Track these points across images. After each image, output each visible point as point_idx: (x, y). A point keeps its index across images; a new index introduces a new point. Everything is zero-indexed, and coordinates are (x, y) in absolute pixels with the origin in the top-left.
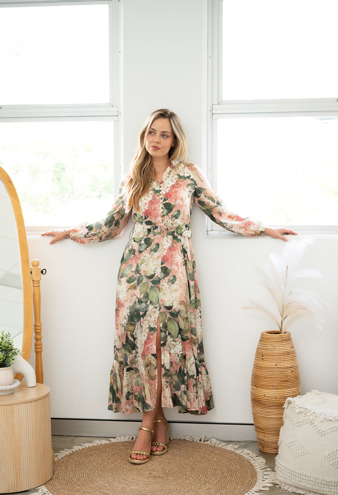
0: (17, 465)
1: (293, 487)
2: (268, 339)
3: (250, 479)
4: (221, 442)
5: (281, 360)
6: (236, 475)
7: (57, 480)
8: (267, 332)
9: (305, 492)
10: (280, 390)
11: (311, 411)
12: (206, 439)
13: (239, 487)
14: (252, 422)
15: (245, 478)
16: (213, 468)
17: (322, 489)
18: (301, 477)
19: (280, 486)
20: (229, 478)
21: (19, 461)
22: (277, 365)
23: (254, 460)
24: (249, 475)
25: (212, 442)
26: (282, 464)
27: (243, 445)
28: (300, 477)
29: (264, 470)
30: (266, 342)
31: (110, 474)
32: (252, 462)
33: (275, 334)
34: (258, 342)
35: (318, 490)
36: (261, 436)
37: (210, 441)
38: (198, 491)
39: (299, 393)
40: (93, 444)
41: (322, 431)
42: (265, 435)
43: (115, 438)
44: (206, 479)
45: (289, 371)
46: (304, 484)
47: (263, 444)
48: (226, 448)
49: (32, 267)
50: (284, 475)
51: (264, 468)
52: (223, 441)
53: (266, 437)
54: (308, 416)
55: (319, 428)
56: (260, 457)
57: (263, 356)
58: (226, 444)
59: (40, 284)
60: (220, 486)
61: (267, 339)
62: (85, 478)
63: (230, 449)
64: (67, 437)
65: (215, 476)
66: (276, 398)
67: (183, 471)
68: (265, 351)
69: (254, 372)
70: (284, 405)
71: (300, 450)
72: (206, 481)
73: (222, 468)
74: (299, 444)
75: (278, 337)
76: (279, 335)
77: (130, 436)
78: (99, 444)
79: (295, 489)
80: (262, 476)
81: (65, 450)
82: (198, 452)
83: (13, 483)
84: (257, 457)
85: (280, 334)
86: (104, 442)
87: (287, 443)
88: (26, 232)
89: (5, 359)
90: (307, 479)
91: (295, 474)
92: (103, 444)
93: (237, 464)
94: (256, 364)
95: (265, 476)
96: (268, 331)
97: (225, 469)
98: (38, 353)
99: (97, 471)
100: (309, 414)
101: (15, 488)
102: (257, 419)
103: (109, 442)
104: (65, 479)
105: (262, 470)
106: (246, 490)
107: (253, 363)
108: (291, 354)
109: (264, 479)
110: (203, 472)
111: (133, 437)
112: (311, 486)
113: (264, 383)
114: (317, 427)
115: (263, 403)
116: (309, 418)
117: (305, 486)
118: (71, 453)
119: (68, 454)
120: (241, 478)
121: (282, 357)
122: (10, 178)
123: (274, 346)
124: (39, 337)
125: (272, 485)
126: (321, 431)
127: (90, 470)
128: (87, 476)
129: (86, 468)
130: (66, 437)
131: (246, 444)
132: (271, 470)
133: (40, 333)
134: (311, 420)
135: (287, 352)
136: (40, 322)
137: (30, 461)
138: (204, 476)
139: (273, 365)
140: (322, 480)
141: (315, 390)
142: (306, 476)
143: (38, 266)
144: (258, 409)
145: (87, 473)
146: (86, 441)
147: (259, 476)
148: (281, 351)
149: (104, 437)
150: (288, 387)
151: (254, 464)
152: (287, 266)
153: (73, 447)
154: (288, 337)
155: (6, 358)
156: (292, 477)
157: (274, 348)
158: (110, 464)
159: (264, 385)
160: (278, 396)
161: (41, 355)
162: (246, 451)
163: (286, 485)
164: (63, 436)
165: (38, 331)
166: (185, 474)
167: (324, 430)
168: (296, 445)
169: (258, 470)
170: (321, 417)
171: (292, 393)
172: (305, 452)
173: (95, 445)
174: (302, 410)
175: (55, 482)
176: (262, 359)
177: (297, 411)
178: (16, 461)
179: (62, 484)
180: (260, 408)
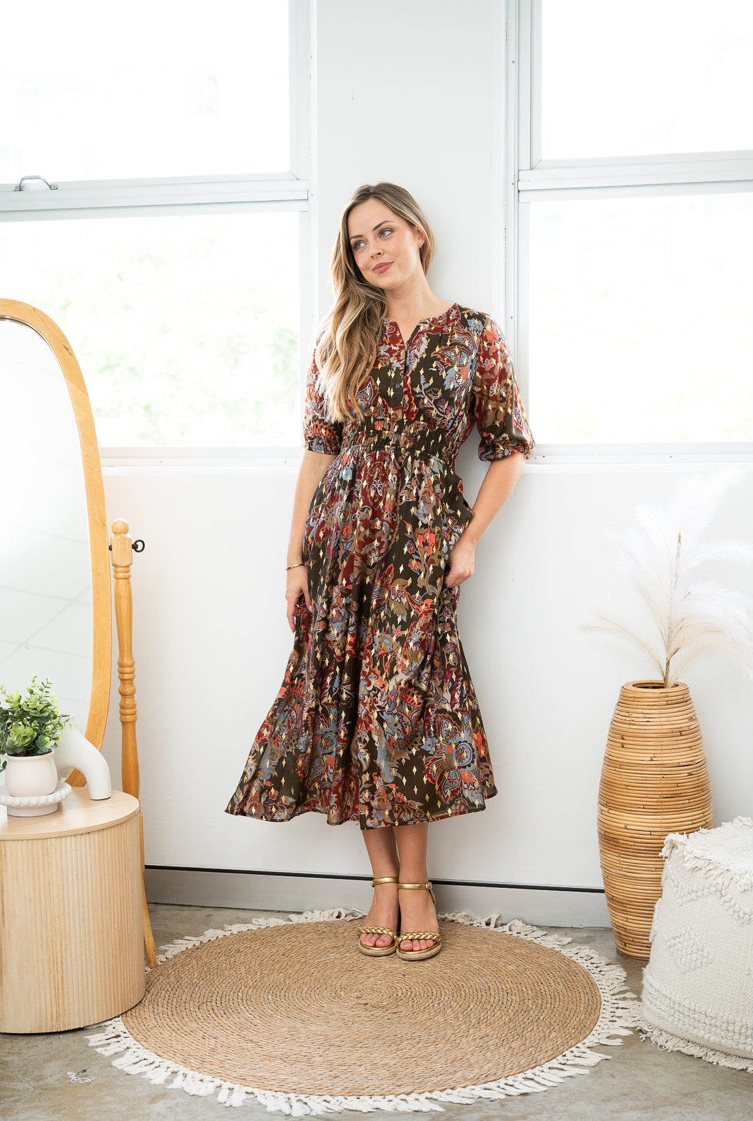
0: (58, 972)
1: (678, 1040)
2: (635, 700)
3: (583, 1017)
4: (535, 928)
5: (664, 747)
6: (553, 1006)
7: (151, 1007)
8: (635, 683)
9: (704, 1053)
10: (661, 817)
11: (721, 867)
12: (500, 922)
13: (554, 1034)
14: (601, 886)
15: (572, 1015)
16: (504, 988)
17: (741, 1046)
18: (696, 1016)
19: (648, 1035)
20: (536, 1013)
21: (62, 963)
22: (654, 759)
23: (601, 971)
24: (583, 1006)
25: (513, 928)
26: (654, 985)
27: (582, 938)
28: (692, 1016)
29: (618, 997)
30: (631, 706)
31: (270, 997)
32: (595, 977)
33: (654, 688)
34: (615, 705)
35: (732, 1048)
36: (620, 919)
37: (508, 925)
38: (458, 1041)
39: (706, 823)
40: (250, 926)
41: (745, 914)
42: (628, 916)
43: (301, 913)
44: (482, 1015)
45: (684, 773)
46: (701, 1033)
47: (625, 935)
48: (543, 944)
49: (113, 535)
50: (659, 1010)
51: (620, 993)
52: (540, 927)
53: (629, 920)
54: (714, 877)
55: (737, 906)
56: (613, 967)
57: (625, 737)
58: (545, 932)
59: (131, 573)
60: (510, 1031)
61: (632, 699)
62: (214, 1003)
63: (550, 946)
64: (199, 908)
65: (503, 1006)
66: (652, 833)
67: (435, 992)
68: (628, 726)
69: (604, 774)
70: (661, 851)
71: (694, 955)
72: (482, 1019)
73: (524, 989)
74: (692, 941)
75: (659, 695)
76: (661, 690)
77: (332, 911)
78: (262, 927)
79: (681, 1044)
80: (612, 1010)
81: (187, 937)
82: (478, 950)
83: (49, 1011)
84: (608, 964)
85: (663, 687)
86: (274, 921)
87: (667, 939)
88: (101, 460)
89: (37, 738)
90: (707, 1022)
91: (681, 1009)
92: (272, 926)
93: (559, 980)
94: (610, 757)
95: (619, 1010)
96: (639, 682)
97: (530, 992)
98: (128, 724)
99: (243, 988)
100: (715, 873)
101: (54, 1022)
102: (610, 881)
103: (284, 923)
104: (170, 1005)
105: (614, 997)
106: (567, 1043)
107: (603, 755)
108: (689, 735)
109: (614, 1019)
110: (479, 998)
111: (340, 913)
112: (717, 1039)
113: (627, 800)
114: (733, 902)
115: (623, 844)
116: (714, 883)
117: (703, 1038)
118: (197, 945)
119: (189, 947)
120: (562, 1015)
121: (667, 741)
122: (66, 341)
123: (648, 716)
124: (128, 690)
125: (632, 1033)
126: (741, 914)
127: (229, 985)
128: (219, 999)
129: (221, 981)
130: (196, 908)
131: (589, 935)
132: (635, 996)
133: (131, 680)
134: (719, 887)
135: (678, 730)
136: (131, 657)
137: (86, 963)
138: (479, 1008)
139: (646, 758)
140: (742, 1026)
141: (743, 816)
142: (705, 1014)
143: (126, 531)
144: (613, 858)
145: (220, 992)
146: (238, 918)
147: (604, 1011)
148: (663, 727)
149: (279, 912)
150: (680, 810)
151: (599, 982)
152: (679, 534)
153: (206, 933)
154: (682, 697)
155: (38, 735)
156: (675, 1016)
157: (648, 720)
158: (275, 972)
159: (624, 804)
160: (657, 829)
161: (134, 729)
162: (586, 951)
163: (663, 1033)
164: (191, 906)
165: (126, 676)
166: (437, 999)
167: (747, 910)
168: (685, 944)
169: (606, 996)
170: (743, 881)
171: (690, 822)
172: (705, 960)
173: (254, 928)
174: (700, 864)
175: (147, 1010)
176: (620, 745)
177: (689, 865)
178: (55, 962)
179: (161, 1015)
180: (617, 855)
